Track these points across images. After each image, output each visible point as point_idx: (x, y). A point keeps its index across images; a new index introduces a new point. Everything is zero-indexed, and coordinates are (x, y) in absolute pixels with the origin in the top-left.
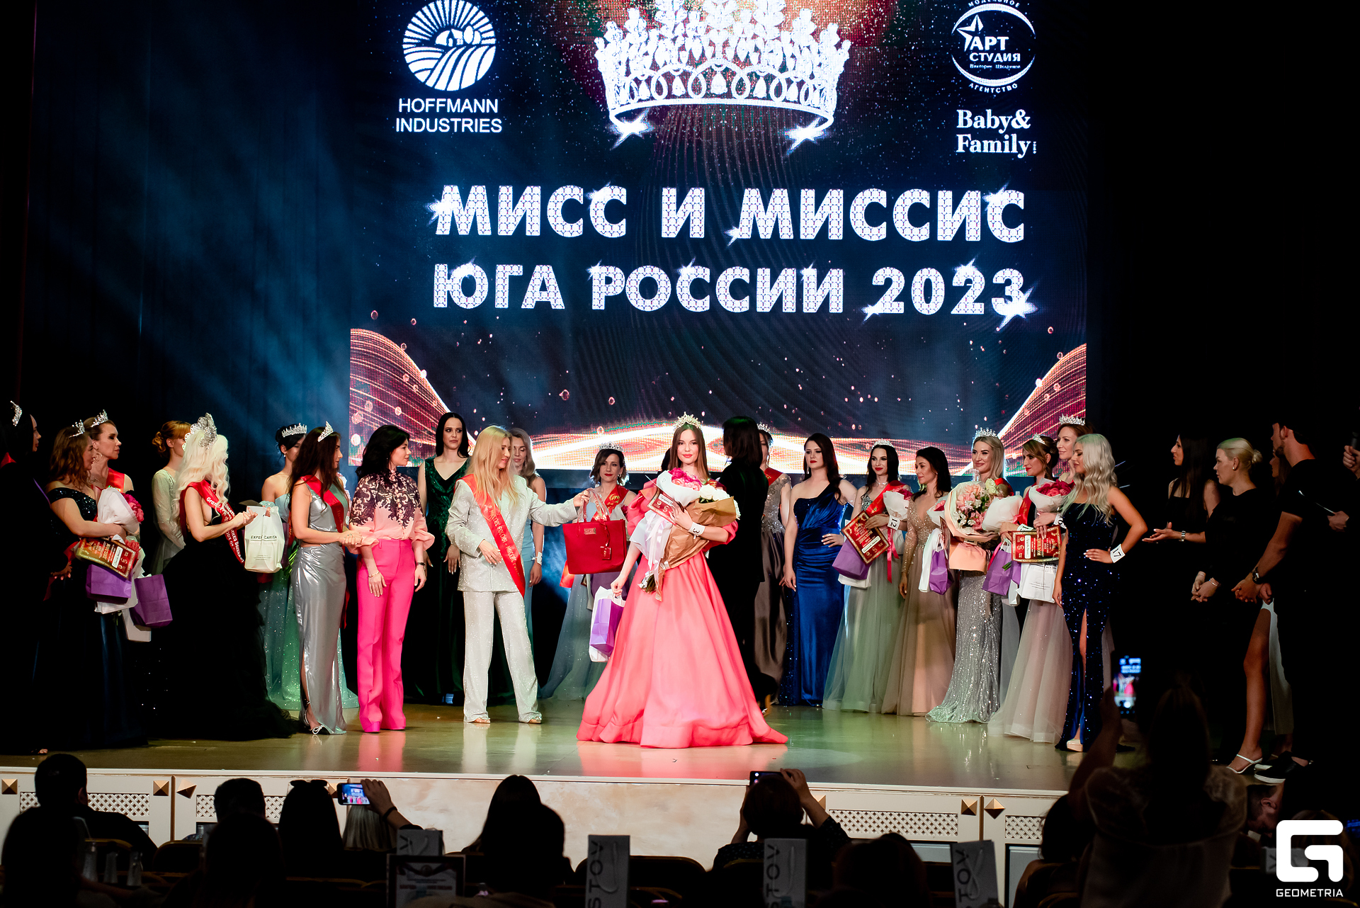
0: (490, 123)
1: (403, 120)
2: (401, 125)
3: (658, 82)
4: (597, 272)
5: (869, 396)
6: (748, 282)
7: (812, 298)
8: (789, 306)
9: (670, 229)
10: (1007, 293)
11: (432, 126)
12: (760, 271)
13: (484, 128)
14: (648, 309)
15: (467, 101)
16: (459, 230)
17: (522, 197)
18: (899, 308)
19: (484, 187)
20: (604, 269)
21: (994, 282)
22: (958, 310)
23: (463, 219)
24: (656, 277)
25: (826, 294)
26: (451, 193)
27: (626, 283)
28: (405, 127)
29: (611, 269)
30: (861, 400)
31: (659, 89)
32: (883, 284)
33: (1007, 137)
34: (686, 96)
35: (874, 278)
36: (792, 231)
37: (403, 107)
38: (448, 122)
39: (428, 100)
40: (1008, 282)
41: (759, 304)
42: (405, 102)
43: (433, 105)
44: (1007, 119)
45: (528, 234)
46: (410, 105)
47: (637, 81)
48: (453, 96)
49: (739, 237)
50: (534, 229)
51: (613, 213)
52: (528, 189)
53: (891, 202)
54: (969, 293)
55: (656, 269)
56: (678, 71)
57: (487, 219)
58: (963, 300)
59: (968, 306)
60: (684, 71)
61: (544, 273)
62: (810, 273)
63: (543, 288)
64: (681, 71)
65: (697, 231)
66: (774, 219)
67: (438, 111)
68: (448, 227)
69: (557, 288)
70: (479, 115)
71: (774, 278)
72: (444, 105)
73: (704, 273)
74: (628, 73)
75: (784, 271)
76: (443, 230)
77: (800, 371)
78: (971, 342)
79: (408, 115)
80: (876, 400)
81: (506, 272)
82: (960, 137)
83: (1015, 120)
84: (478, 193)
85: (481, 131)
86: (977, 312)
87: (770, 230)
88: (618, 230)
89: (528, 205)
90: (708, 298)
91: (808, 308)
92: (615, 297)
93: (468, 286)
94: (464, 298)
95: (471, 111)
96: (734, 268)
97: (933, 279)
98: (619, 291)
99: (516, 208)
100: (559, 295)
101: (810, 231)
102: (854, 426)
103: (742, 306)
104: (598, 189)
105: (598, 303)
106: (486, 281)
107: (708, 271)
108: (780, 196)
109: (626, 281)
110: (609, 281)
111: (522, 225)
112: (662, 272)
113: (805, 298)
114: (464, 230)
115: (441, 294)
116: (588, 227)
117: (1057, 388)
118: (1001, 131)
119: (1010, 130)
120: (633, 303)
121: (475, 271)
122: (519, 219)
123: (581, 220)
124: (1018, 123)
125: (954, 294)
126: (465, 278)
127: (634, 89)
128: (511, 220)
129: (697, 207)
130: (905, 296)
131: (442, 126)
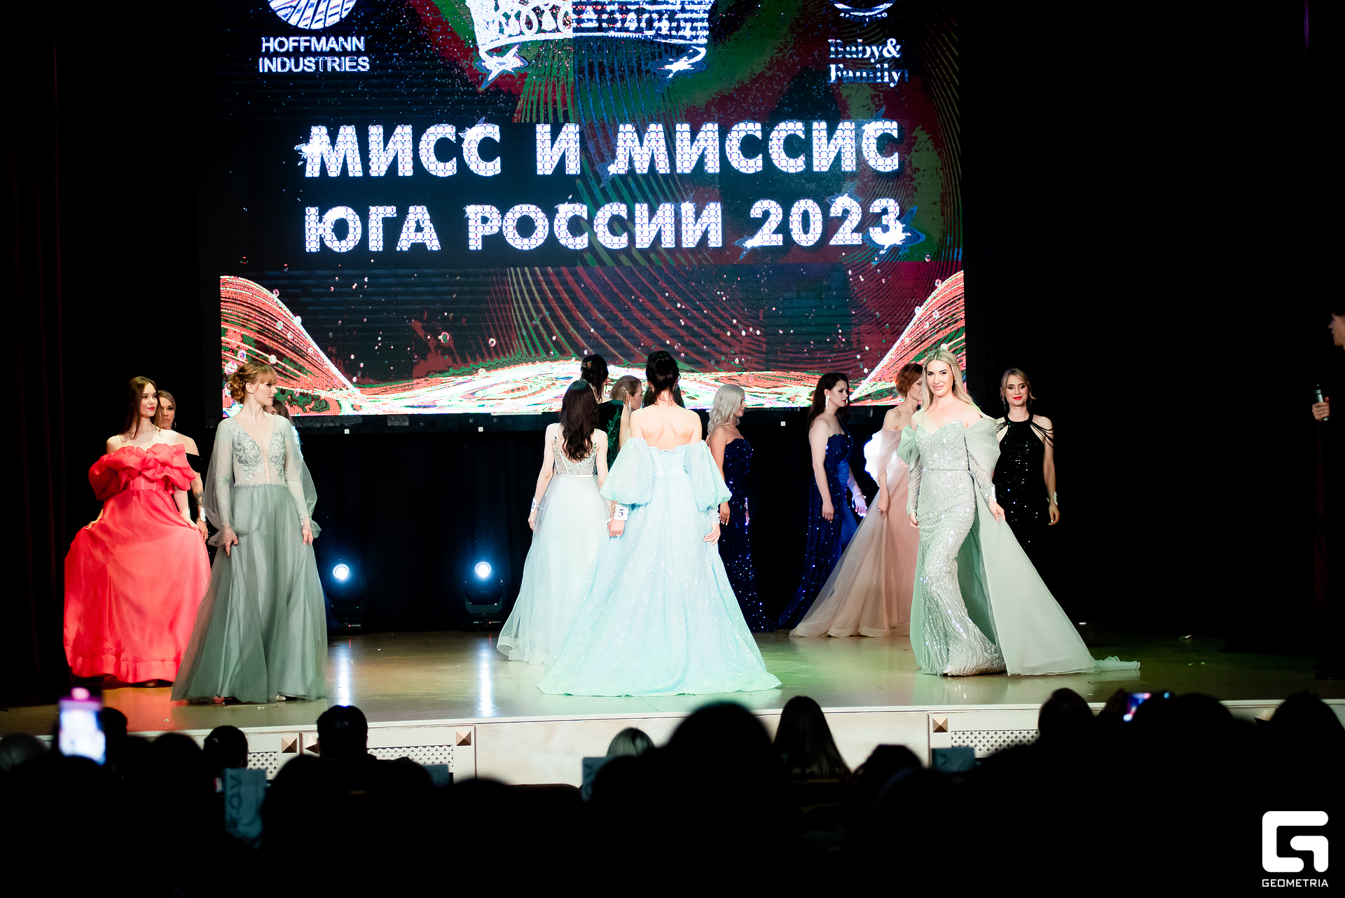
0: (357, 61)
1: (267, 61)
2: (265, 65)
3: (527, 16)
4: (473, 211)
5: (751, 329)
6: (626, 218)
7: (691, 233)
8: (668, 242)
9: (545, 165)
10: (884, 222)
11: (297, 66)
12: (638, 206)
13: (351, 67)
14: (526, 248)
15: (332, 39)
16: (329, 172)
17: (393, 137)
18: (778, 240)
19: (353, 126)
20: (479, 208)
21: (871, 211)
22: (837, 240)
23: (333, 160)
24: (532, 215)
25: (704, 228)
26: (319, 133)
27: (502, 222)
28: (269, 68)
29: (487, 208)
30: (744, 333)
31: (529, 23)
32: (761, 216)
33: (878, 66)
34: (557, 30)
35: (752, 211)
36: (668, 165)
37: (266, 47)
38: (313, 60)
39: (291, 39)
40: (885, 211)
41: (638, 240)
42: (268, 41)
43: (296, 44)
44: (878, 48)
45: (400, 174)
46: (273, 44)
47: (507, 16)
48: (318, 34)
49: (616, 173)
50: (406, 169)
51: (487, 149)
52: (399, 129)
53: (766, 133)
54: (847, 223)
55: (533, 207)
56: (547, 5)
57: (358, 159)
58: (841, 230)
59: (846, 236)
60: (554, 5)
61: (418, 213)
62: (688, 208)
63: (419, 229)
64: (550, 6)
65: (573, 168)
66: (650, 153)
67: (302, 50)
68: (317, 168)
69: (433, 229)
70: (345, 53)
71: (652, 212)
72: (308, 44)
73: (581, 210)
74: (497, 8)
75: (661, 206)
76: (313, 172)
77: (681, 306)
78: (850, 272)
79: (271, 55)
80: (758, 332)
81: (379, 213)
82: (833, 67)
83: (885, 50)
84: (348, 133)
85: (348, 69)
86: (855, 243)
87: (646, 165)
88: (492, 168)
89: (399, 146)
90: (586, 235)
91: (687, 243)
92: (492, 236)
93: (341, 229)
94: (337, 243)
95: (337, 49)
96: (611, 204)
97: (810, 210)
98: (496, 230)
99: (387, 149)
100: (435, 236)
101: (686, 164)
102: (737, 360)
103: (621, 242)
104: (470, 128)
105: (475, 244)
106: (359, 224)
107: (585, 207)
108: (656, 131)
109: (502, 218)
110: (485, 220)
111: (394, 166)
112: (539, 210)
113: (684, 233)
114: (334, 172)
115: (313, 238)
116: (462, 165)
117: (936, 315)
118: (872, 61)
119: (882, 59)
120: (510, 242)
121: (347, 213)
122: (391, 159)
123: (455, 159)
124: (889, 52)
125: (831, 226)
126: (337, 221)
127: (503, 23)
128: (383, 159)
129: (572, 143)
130: (783, 228)
131: (308, 64)
